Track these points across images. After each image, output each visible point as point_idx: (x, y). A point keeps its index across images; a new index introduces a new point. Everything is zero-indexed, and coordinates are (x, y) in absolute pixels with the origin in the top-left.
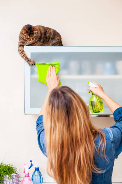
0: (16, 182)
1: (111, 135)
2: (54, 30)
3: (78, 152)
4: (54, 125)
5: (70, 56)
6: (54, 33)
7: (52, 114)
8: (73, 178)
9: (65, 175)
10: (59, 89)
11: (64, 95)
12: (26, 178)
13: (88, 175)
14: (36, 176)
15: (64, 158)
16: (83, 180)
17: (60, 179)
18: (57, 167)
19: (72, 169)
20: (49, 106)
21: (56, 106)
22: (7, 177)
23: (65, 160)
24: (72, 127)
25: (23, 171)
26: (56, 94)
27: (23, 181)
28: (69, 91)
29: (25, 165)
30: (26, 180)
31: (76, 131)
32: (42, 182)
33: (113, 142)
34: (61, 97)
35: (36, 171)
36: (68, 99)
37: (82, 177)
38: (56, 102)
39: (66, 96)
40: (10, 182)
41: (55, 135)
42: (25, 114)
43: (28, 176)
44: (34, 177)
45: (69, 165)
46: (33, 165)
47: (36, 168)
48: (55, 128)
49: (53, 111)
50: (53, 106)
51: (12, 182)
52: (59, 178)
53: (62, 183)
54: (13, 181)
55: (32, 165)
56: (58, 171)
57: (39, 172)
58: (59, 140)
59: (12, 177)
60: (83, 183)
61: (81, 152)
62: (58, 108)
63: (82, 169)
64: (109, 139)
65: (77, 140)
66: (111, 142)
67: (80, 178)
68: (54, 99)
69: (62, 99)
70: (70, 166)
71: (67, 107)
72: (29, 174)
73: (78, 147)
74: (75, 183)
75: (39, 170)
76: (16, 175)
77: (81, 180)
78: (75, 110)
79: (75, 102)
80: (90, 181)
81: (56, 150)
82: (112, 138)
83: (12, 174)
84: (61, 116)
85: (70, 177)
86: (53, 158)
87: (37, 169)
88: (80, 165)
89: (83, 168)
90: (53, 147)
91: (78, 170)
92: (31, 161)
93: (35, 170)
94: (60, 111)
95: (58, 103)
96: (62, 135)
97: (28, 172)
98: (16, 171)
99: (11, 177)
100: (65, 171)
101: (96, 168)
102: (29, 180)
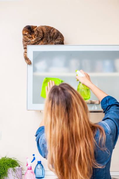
0: (19, 174)
1: (108, 128)
2: (58, 31)
3: (78, 148)
4: (54, 121)
5: (71, 55)
6: (57, 34)
7: (52, 109)
8: (74, 173)
9: (65, 170)
10: (59, 86)
11: (64, 91)
12: (29, 170)
13: (88, 170)
14: (38, 169)
15: (64, 153)
16: (84, 175)
17: (60, 175)
18: (57, 162)
19: (73, 164)
20: (49, 102)
21: (56, 102)
22: (10, 170)
23: (65, 155)
24: (72, 123)
25: (26, 165)
26: (56, 91)
27: (25, 174)
28: (69, 88)
29: (27, 159)
30: (28, 173)
31: (76, 127)
32: (44, 175)
33: (111, 134)
34: (61, 93)
35: (39, 165)
36: (68, 95)
37: (83, 172)
38: (56, 98)
39: (66, 93)
40: (14, 175)
41: (55, 131)
42: (28, 110)
43: (31, 169)
44: (37, 170)
45: (69, 160)
46: (36, 158)
47: (38, 161)
48: (55, 124)
49: (53, 107)
50: (53, 102)
51: (15, 175)
52: (60, 172)
53: (63, 177)
54: (16, 173)
55: (34, 159)
56: (58, 165)
57: (42, 165)
58: (59, 136)
59: (16, 170)
60: (84, 178)
61: (81, 148)
62: (58, 104)
63: (82, 164)
64: (107, 132)
65: (77, 136)
66: (109, 134)
67: (81, 173)
68: (54, 96)
69: (62, 95)
70: (71, 161)
71: (67, 103)
72: (31, 167)
73: (78, 143)
74: (76, 178)
75: (42, 163)
76: (19, 168)
77: (81, 175)
78: (75, 107)
79: (75, 99)
80: (90, 177)
81: (56, 146)
82: (110, 131)
83: (16, 167)
84: (61, 112)
85: (70, 172)
86: (53, 153)
87: (40, 163)
88: (80, 160)
89: (84, 163)
90: (53, 143)
91: (78, 165)
92: (34, 155)
93: (37, 163)
94: (60, 107)
95: (58, 99)
96: (62, 131)
97: (31, 165)
98: (19, 164)
99: (14, 170)
100: (65, 166)
101: (96, 163)
102: (32, 172)
